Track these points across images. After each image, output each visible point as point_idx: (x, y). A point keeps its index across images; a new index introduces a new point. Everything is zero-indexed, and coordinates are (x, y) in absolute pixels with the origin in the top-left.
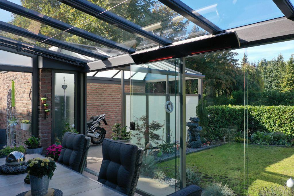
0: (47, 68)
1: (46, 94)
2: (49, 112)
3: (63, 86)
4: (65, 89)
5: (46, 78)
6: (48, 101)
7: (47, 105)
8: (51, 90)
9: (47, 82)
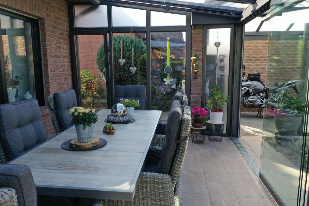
0: (199, 25)
1: (197, 53)
2: (198, 73)
3: (216, 44)
4: (218, 47)
5: (197, 35)
6: (199, 61)
7: (196, 65)
8: (203, 48)
9: (197, 39)
